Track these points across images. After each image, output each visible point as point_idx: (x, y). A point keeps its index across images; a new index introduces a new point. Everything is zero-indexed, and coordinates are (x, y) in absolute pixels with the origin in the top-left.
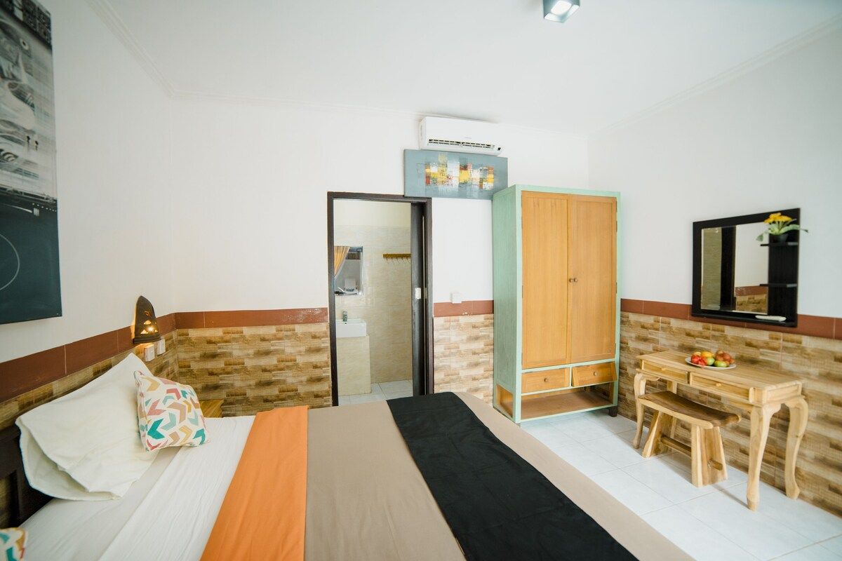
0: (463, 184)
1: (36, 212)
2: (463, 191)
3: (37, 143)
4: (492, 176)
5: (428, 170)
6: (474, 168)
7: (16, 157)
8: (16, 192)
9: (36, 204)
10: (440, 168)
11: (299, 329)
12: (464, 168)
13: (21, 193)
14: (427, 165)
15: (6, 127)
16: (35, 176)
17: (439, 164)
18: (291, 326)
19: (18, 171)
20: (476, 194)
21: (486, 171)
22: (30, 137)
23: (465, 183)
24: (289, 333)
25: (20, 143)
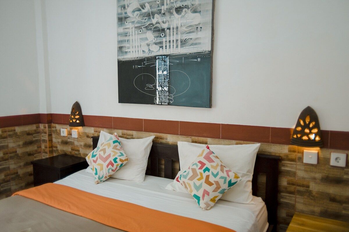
1: (199, 59)
3: (201, 28)
7: (191, 39)
8: (191, 54)
9: (199, 56)
13: (193, 53)
15: (188, 29)
16: (200, 43)
19: (192, 44)
22: (198, 27)
25: (193, 32)
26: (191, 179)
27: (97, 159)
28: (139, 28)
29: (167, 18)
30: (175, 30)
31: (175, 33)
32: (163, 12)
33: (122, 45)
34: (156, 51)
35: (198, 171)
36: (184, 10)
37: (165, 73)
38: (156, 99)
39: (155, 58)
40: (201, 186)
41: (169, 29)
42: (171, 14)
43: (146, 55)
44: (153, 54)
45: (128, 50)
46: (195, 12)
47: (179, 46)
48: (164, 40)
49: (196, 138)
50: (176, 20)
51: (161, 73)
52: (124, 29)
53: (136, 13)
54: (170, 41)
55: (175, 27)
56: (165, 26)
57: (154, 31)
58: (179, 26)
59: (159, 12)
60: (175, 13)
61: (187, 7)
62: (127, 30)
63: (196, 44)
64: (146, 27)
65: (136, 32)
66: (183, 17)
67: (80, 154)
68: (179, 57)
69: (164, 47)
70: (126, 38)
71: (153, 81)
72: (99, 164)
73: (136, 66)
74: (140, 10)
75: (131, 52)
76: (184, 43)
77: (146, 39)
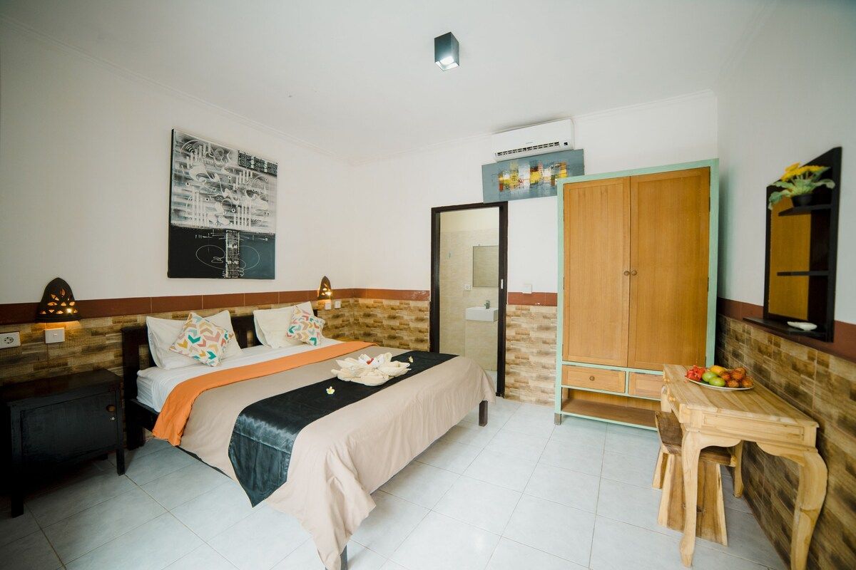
0: (534, 185)
1: (267, 239)
2: (535, 190)
3: (269, 214)
4: (565, 171)
5: (501, 179)
6: (544, 168)
7: (260, 221)
8: (260, 233)
9: (265, 237)
10: (512, 175)
11: (412, 304)
12: (534, 169)
14: (501, 175)
15: (257, 212)
17: (511, 171)
18: (407, 302)
20: (547, 192)
21: (558, 167)
23: (536, 183)
24: (406, 306)
25: (262, 215)
26: (305, 328)
27: (204, 342)
28: (206, 196)
29: (238, 196)
30: (246, 209)
31: (246, 212)
32: (234, 189)
33: (178, 208)
34: (225, 224)
35: (307, 322)
36: (254, 195)
37: (236, 247)
38: (225, 272)
39: (224, 231)
40: (314, 331)
41: (241, 207)
42: (243, 194)
43: (214, 226)
44: (222, 227)
45: (189, 216)
46: (263, 199)
47: (250, 225)
48: (235, 215)
49: (263, 306)
50: (246, 201)
51: (231, 246)
52: (183, 190)
53: (202, 179)
54: (241, 218)
55: (246, 207)
56: (236, 203)
57: (224, 205)
58: (250, 207)
59: (231, 188)
60: (246, 194)
61: (256, 193)
62: (187, 193)
63: (264, 226)
64: (215, 198)
65: (201, 199)
66: (253, 200)
67: (70, 369)
68: (250, 235)
69: (235, 222)
70: (187, 202)
71: (222, 254)
72: (211, 346)
73: (200, 236)
74: (207, 177)
75: (193, 219)
76: (254, 223)
77: (215, 210)
